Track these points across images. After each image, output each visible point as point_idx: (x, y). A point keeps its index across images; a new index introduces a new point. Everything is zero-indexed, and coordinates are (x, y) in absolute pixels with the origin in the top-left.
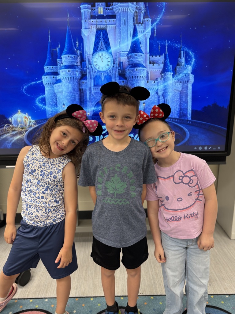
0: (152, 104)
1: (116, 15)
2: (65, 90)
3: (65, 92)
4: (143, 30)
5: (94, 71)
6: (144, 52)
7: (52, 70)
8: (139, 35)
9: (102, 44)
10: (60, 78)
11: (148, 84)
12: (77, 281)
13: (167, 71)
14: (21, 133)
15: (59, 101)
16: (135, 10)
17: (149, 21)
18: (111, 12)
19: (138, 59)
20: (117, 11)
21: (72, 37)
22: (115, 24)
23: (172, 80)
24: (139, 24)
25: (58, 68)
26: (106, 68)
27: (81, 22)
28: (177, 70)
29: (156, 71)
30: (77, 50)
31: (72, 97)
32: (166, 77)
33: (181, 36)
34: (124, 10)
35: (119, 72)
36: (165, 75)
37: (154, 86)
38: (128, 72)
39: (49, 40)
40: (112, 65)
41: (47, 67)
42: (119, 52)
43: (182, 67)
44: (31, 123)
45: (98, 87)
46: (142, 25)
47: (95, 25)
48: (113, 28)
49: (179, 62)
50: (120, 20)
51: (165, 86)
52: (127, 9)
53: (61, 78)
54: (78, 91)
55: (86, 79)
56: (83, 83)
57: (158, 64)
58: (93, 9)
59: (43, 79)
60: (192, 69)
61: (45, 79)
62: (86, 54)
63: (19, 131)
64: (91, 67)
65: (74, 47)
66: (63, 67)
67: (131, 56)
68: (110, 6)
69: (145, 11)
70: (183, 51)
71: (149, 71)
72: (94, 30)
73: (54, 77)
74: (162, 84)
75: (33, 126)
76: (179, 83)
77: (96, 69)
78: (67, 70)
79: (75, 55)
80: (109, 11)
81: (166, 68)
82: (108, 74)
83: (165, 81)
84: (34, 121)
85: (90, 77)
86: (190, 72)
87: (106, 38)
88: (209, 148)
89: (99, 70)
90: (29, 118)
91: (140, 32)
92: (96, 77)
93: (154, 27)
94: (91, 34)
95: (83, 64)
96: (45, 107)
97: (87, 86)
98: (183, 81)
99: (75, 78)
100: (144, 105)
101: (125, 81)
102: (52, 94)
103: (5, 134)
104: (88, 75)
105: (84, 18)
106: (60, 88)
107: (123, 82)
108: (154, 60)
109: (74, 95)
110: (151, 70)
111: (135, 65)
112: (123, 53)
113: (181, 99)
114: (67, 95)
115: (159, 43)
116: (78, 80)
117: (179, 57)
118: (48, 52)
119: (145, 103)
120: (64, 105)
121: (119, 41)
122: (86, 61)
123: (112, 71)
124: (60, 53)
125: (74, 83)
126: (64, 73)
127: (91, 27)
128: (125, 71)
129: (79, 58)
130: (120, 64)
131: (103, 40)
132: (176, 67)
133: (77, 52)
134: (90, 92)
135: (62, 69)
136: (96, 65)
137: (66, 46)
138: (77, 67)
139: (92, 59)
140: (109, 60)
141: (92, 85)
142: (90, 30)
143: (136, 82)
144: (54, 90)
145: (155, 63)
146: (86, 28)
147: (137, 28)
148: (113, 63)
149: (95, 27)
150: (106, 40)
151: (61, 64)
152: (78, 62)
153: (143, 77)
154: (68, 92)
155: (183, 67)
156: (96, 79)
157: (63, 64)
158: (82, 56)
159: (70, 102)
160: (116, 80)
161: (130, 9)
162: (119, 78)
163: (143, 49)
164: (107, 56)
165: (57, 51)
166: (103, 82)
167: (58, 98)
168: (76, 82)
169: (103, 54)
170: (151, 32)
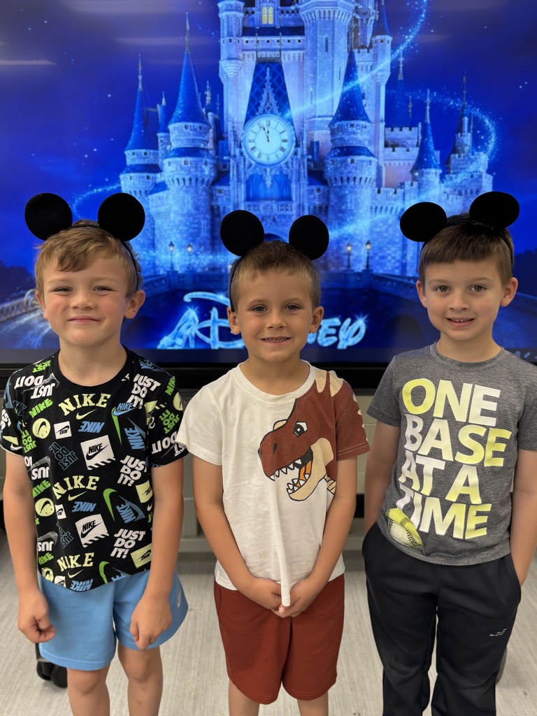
0: (389, 246)
1: (305, 26)
2: (175, 208)
3: (176, 213)
4: (371, 63)
5: (247, 162)
6: (371, 117)
7: (144, 159)
8: (361, 76)
9: (268, 98)
10: (163, 178)
11: (379, 196)
12: (195, 677)
13: (428, 165)
15: (161, 236)
16: (352, 14)
17: (386, 41)
18: (294, 20)
19: (355, 136)
20: (309, 16)
21: (195, 80)
22: (303, 49)
23: (438, 188)
24: (361, 50)
25: (160, 155)
26: (277, 157)
27: (219, 43)
28: (452, 162)
29: (399, 164)
30: (207, 111)
31: (193, 226)
33: (464, 80)
34: (325, 14)
35: (308, 166)
36: (422, 174)
37: (393, 202)
38: (332, 166)
39: (140, 87)
40: (293, 149)
41: (133, 151)
42: (309, 116)
43: (464, 157)
45: (255, 203)
46: (368, 52)
47: (252, 50)
48: (297, 58)
49: (456, 144)
50: (314, 40)
52: (332, 13)
53: (166, 179)
54: (206, 213)
55: (227, 183)
56: (220, 192)
57: (405, 149)
58: (250, 12)
59: (122, 182)
60: (489, 162)
61: (128, 183)
62: (228, 121)
64: (241, 154)
65: (200, 105)
66: (173, 153)
67: (340, 129)
68: (290, 5)
69: (377, 16)
70: (469, 117)
71: (383, 166)
72: (251, 63)
73: (148, 178)
76: (455, 196)
77: (253, 159)
78: (182, 160)
79: (201, 124)
80: (287, 16)
81: (426, 157)
82: (281, 172)
83: (422, 190)
85: (238, 178)
86: (483, 169)
87: (279, 84)
88: (526, 356)
89: (259, 160)
91: (362, 69)
92: (252, 177)
93: (399, 57)
94: (243, 72)
95: (220, 147)
97: (229, 199)
98: (466, 192)
99: (200, 179)
100: (368, 247)
101: (323, 189)
103: (26, 313)
104: (233, 173)
105: (226, 33)
106: (163, 204)
107: (319, 190)
108: (397, 139)
109: (196, 221)
110: (387, 163)
111: (350, 151)
112: (320, 119)
114: (181, 221)
115: (410, 97)
116: (207, 185)
117: (457, 133)
118: (136, 115)
119: (372, 242)
120: (171, 244)
121: (311, 89)
122: (227, 138)
123: (292, 164)
124: (165, 118)
125: (197, 193)
126: (173, 167)
127: (244, 55)
128: (324, 165)
129: (211, 130)
130: (313, 147)
131: (272, 87)
132: (450, 156)
133: (207, 116)
135: (170, 157)
136: (253, 148)
137: (181, 101)
138: (205, 153)
139: (243, 134)
140: (285, 136)
141: (242, 197)
142: (240, 62)
143: (350, 192)
144: (149, 209)
145: (397, 146)
146: (230, 59)
147: (357, 60)
148: (294, 144)
149: (253, 55)
150: (279, 88)
151: (168, 144)
152: (208, 142)
153: (367, 178)
154: (183, 215)
155: (468, 156)
156: (253, 183)
157: (171, 144)
158: (219, 126)
159: (187, 238)
160: (302, 185)
161: (339, 12)
162: (309, 180)
163: (369, 109)
164: (281, 127)
165: (157, 112)
166: (269, 191)
167: (158, 229)
168: (203, 190)
169: (269, 122)
170: (389, 70)
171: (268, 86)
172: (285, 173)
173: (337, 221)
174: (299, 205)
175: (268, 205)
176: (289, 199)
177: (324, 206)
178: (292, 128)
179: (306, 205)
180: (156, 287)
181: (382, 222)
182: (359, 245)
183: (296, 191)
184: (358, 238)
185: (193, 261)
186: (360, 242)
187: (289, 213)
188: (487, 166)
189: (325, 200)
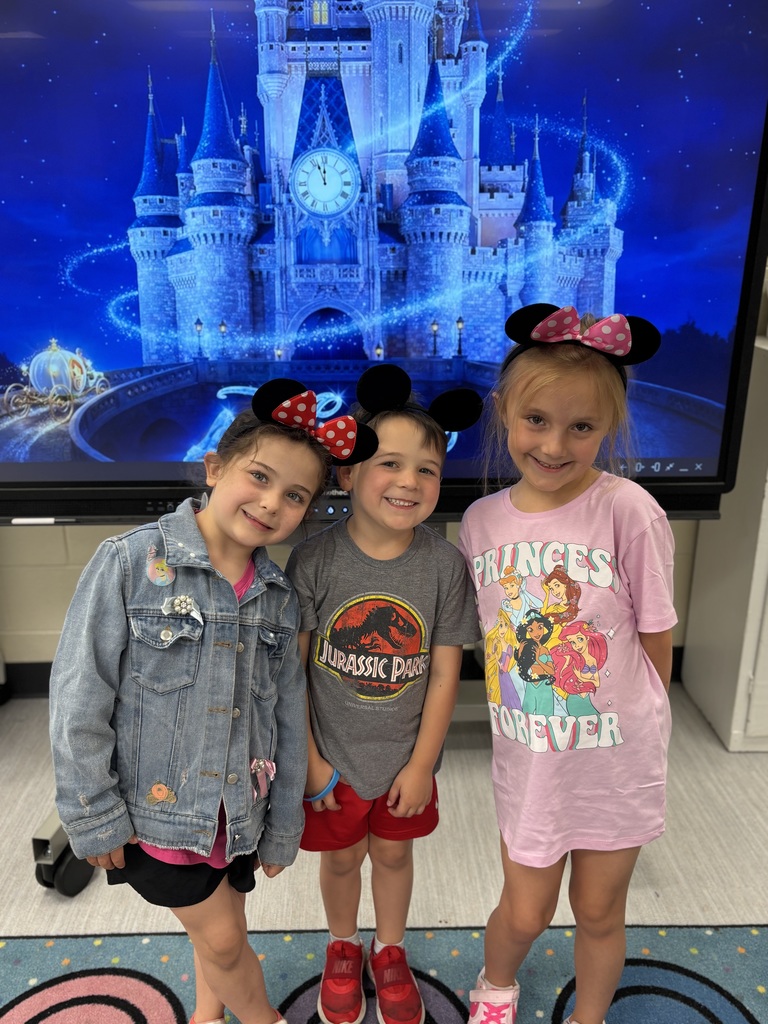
0: (488, 324)
1: (372, 28)
2: (203, 274)
3: (203, 278)
4: (460, 79)
5: (297, 213)
6: (462, 153)
7: (160, 208)
8: (447, 97)
9: (324, 126)
10: (185, 234)
11: (473, 258)
13: (537, 217)
14: (59, 413)
15: (185, 311)
16: (434, 12)
17: (480, 49)
18: (356, 19)
19: (441, 178)
20: (376, 14)
21: (225, 101)
22: (370, 59)
23: (551, 246)
24: (447, 61)
25: (180, 202)
26: (338, 205)
27: (257, 50)
28: (570, 213)
29: (500, 215)
30: (243, 144)
31: (227, 297)
32: (533, 235)
33: (584, 103)
34: (397, 12)
35: (379, 217)
36: (530, 228)
37: (492, 266)
38: (410, 218)
39: (151, 110)
40: (358, 194)
41: (144, 197)
42: (378, 151)
43: (585, 205)
44: (91, 383)
45: (309, 267)
46: (456, 63)
47: (301, 60)
48: (361, 72)
49: (575, 188)
50: (384, 47)
51: (530, 266)
52: (407, 10)
53: (190, 235)
54: (244, 280)
55: (271, 240)
56: (262, 252)
57: (507, 194)
58: (297, 8)
59: (131, 240)
60: (618, 212)
61: (138, 240)
62: (270, 157)
63: (54, 406)
64: (290, 201)
65: (232, 131)
66: (198, 201)
67: (421, 167)
69: (468, 14)
70: (591, 151)
71: (478, 217)
72: (300, 79)
73: (165, 233)
74: (520, 260)
75: (97, 390)
76: (574, 258)
77: (304, 208)
78: (211, 209)
79: (234, 162)
80: (347, 13)
81: (535, 206)
82: (343, 225)
83: (529, 250)
84: (102, 374)
85: (285, 233)
86: (610, 222)
87: (338, 107)
88: (668, 468)
89: (313, 209)
90: (86, 367)
91: (448, 87)
92: (304, 232)
93: (497, 70)
94: (289, 91)
95: (261, 192)
96: (138, 330)
97: (275, 262)
98: (588, 251)
99: (235, 235)
100: (460, 325)
101: (399, 249)
102: (160, 288)
103: (7, 415)
104: (278, 227)
105: (264, 35)
106: (186, 268)
107: (393, 250)
108: (496, 181)
109: (231, 290)
110: (484, 213)
111: (433, 197)
112: (394, 154)
114: (211, 291)
115: (513, 125)
116: (245, 243)
117: (576, 173)
118: (147, 148)
119: (464, 319)
120: (199, 322)
121: (381, 114)
122: (270, 180)
123: (358, 215)
124: (187, 153)
125: (231, 253)
126: (198, 219)
127: (290, 67)
128: (399, 215)
129: (248, 170)
130: (385, 191)
131: (328, 111)
132: (567, 204)
133: (242, 150)
134: (286, 283)
135: (194, 206)
136: (305, 194)
137: (207, 130)
138: (241, 200)
139: (290, 174)
140: (348, 177)
141: (292, 259)
142: (285, 76)
143: (435, 253)
144: (167, 275)
145: (497, 190)
146: (271, 72)
147: (441, 75)
148: (360, 187)
149: (302, 67)
150: (338, 112)
151: (191, 189)
152: (244, 185)
153: (457, 234)
155: (590, 204)
156: (305, 241)
157: (195, 188)
158: (259, 162)
159: (219, 314)
160: (371, 243)
161: (417, 9)
162: (380, 236)
163: (458, 142)
164: (341, 166)
165: (175, 145)
166: (327, 252)
167: (179, 301)
168: (239, 250)
169: (326, 158)
170: (485, 88)
171: (324, 113)
172: (348, 226)
173: (418, 292)
174: (368, 270)
175: (326, 270)
176: (355, 261)
177: (400, 272)
178: (356, 166)
179: (377, 269)
180: (179, 379)
181: (478, 293)
182: (449, 323)
183: (363, 252)
184: (447, 314)
185: (228, 344)
186: (449, 319)
187: (354, 280)
188: (615, 218)
189: (401, 263)
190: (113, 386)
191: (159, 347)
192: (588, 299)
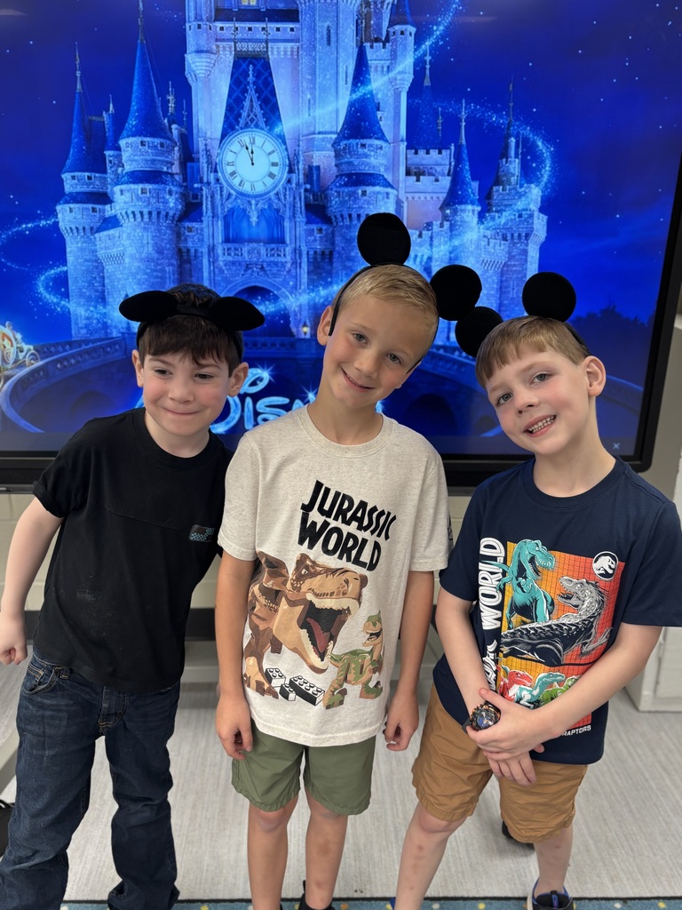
1: (300, 10)
2: (131, 250)
3: (131, 256)
4: (388, 63)
5: (225, 192)
6: (389, 135)
7: (88, 185)
8: (375, 81)
9: (252, 106)
10: (113, 211)
13: (463, 200)
15: (113, 287)
17: (408, 33)
19: (368, 160)
21: (153, 79)
22: (298, 41)
23: (476, 230)
24: (375, 44)
25: (109, 179)
26: (265, 185)
27: (185, 30)
28: (495, 197)
29: (426, 198)
30: (171, 123)
31: (155, 274)
32: (458, 218)
33: (511, 89)
35: (306, 198)
36: (455, 212)
37: (417, 248)
38: (337, 199)
39: (79, 86)
40: (286, 174)
41: (72, 174)
42: (306, 132)
43: (510, 190)
44: (21, 355)
45: (236, 245)
46: (384, 47)
47: (229, 40)
48: (289, 53)
49: (500, 173)
50: (313, 29)
51: (454, 249)
53: (118, 212)
54: (172, 257)
55: (199, 219)
56: (190, 230)
57: (433, 178)
59: (60, 216)
60: (542, 197)
62: (199, 137)
64: (218, 180)
65: (161, 113)
66: (126, 178)
67: (348, 150)
70: (517, 137)
71: (404, 200)
72: (228, 59)
73: (94, 210)
74: (445, 243)
75: (27, 363)
76: (498, 241)
77: (232, 188)
78: (139, 187)
79: (162, 140)
81: (460, 189)
82: (270, 206)
83: (454, 233)
84: (32, 347)
85: (213, 213)
86: (534, 207)
87: (266, 88)
89: (240, 189)
90: (16, 340)
91: (376, 70)
92: (232, 211)
93: (425, 55)
94: (217, 71)
95: (189, 171)
96: (67, 305)
97: (203, 240)
98: (512, 235)
99: (163, 213)
101: (326, 230)
102: (89, 264)
104: (206, 206)
105: (192, 14)
106: (114, 244)
107: (320, 230)
108: (422, 165)
109: (159, 267)
110: (410, 196)
111: (360, 179)
112: (321, 136)
113: (503, 290)
114: (139, 267)
115: (440, 109)
116: (173, 221)
117: (502, 158)
118: (75, 125)
121: (309, 96)
122: (199, 159)
123: (285, 195)
124: (115, 131)
125: (159, 231)
126: (127, 197)
127: (218, 46)
128: (326, 197)
129: (176, 149)
130: (312, 173)
131: (256, 91)
132: (492, 188)
133: (170, 129)
134: (213, 260)
135: (122, 184)
136: (233, 174)
137: (135, 108)
138: (169, 178)
139: (219, 154)
140: (275, 158)
141: (220, 237)
142: (212, 56)
144: (96, 251)
145: (423, 174)
146: (199, 51)
147: (369, 58)
148: (287, 168)
149: (230, 48)
150: (266, 93)
151: (119, 166)
152: (172, 164)
154: (141, 260)
155: (515, 189)
156: (232, 219)
157: (123, 166)
158: (187, 142)
160: (298, 224)
162: (307, 217)
163: (386, 125)
164: (269, 147)
165: (104, 122)
166: (254, 231)
167: (109, 277)
168: (167, 227)
169: (254, 139)
170: (412, 72)
171: (252, 93)
172: (275, 206)
173: (344, 272)
174: (295, 250)
175: (253, 249)
176: (282, 241)
177: (327, 252)
178: (284, 147)
179: (304, 249)
180: (108, 353)
183: (290, 232)
187: (282, 259)
188: (539, 203)
189: (328, 243)
190: (42, 359)
191: (88, 322)
192: (511, 283)
